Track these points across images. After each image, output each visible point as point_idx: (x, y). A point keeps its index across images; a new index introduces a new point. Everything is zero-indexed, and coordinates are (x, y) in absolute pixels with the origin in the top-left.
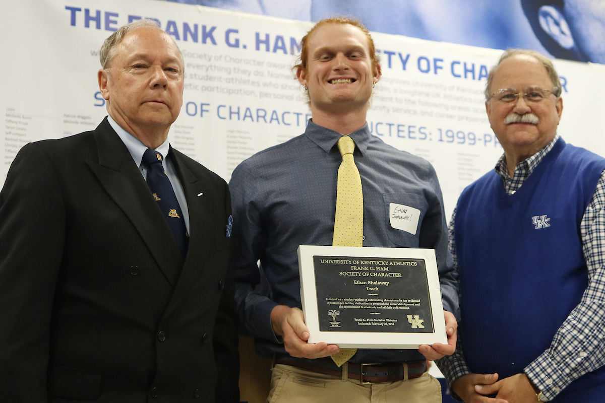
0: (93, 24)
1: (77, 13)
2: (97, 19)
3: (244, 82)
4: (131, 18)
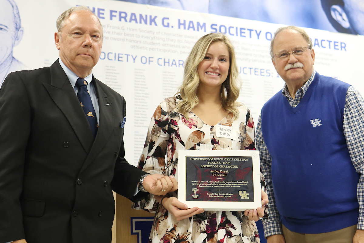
3: (172, 46)
4: (111, 12)
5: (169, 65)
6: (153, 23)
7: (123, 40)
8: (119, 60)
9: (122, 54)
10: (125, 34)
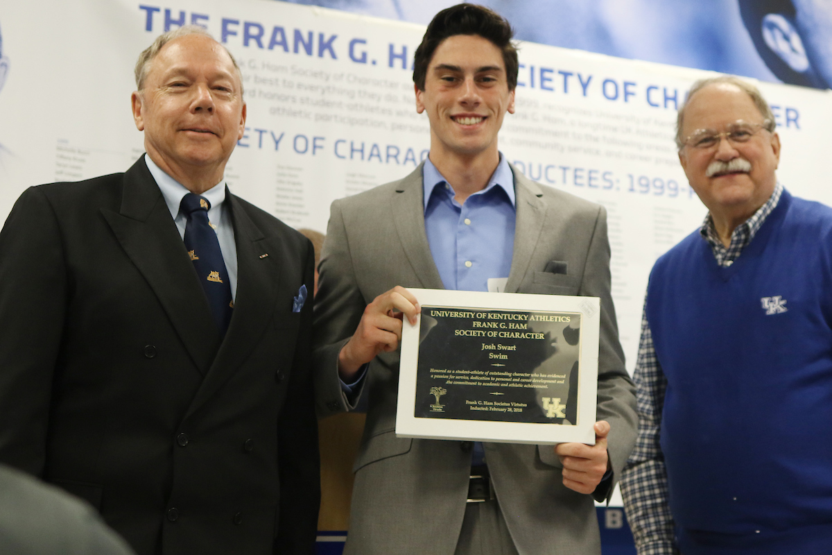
1: (155, 14)
2: (181, 22)
3: (372, 110)
4: (225, 22)
5: (363, 158)
6: (327, 53)
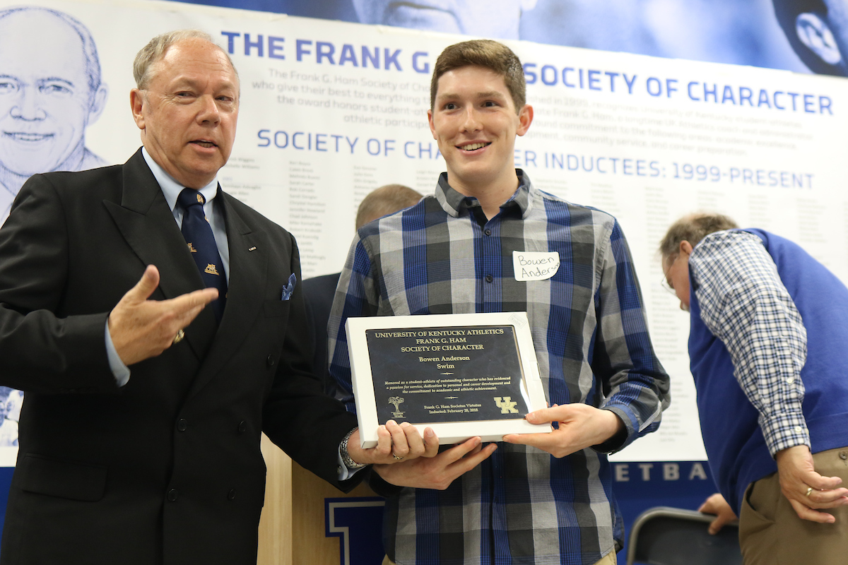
0: (254, 50)
1: (236, 39)
2: (259, 45)
4: (299, 43)
5: (430, 157)
6: (392, 66)
7: (327, 104)
8: (317, 149)
9: (325, 135)
10: (330, 90)
